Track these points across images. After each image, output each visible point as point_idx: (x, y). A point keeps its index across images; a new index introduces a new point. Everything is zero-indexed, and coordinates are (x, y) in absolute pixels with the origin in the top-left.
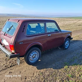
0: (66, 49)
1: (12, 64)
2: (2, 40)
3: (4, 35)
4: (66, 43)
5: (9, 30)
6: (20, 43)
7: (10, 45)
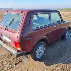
0: (66, 40)
1: (16, 61)
2: (2, 35)
3: (5, 30)
4: (67, 34)
5: (10, 24)
6: (27, 39)
7: (15, 42)
